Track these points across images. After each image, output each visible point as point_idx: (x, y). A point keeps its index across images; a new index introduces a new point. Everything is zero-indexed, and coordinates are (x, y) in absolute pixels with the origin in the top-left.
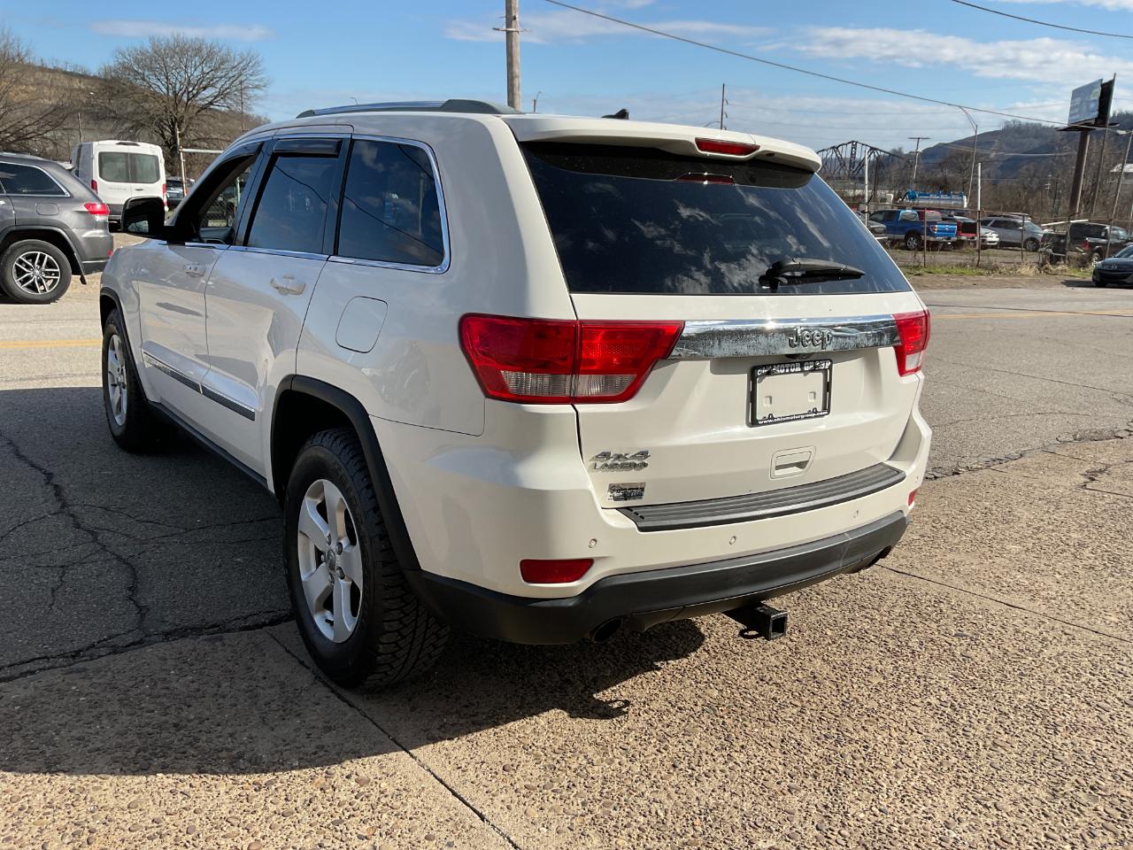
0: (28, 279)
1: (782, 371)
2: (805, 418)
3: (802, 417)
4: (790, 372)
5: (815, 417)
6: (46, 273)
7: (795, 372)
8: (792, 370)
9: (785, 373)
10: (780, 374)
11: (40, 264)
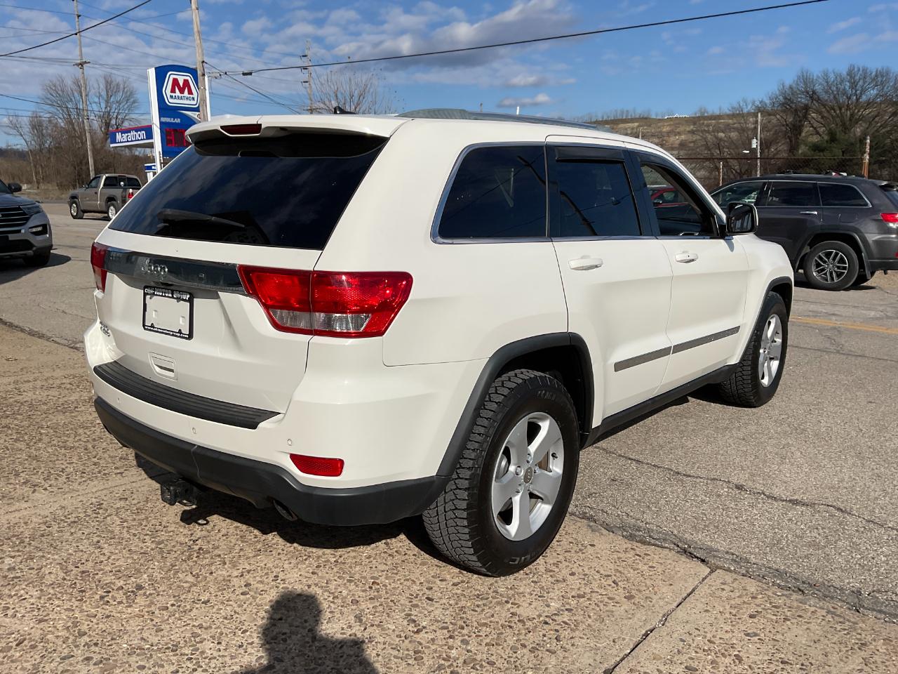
0: (823, 270)
1: (161, 294)
2: (173, 335)
3: (171, 333)
4: (165, 296)
5: (180, 337)
6: (838, 267)
7: (168, 297)
8: (167, 295)
9: (162, 296)
10: (159, 295)
11: (834, 259)
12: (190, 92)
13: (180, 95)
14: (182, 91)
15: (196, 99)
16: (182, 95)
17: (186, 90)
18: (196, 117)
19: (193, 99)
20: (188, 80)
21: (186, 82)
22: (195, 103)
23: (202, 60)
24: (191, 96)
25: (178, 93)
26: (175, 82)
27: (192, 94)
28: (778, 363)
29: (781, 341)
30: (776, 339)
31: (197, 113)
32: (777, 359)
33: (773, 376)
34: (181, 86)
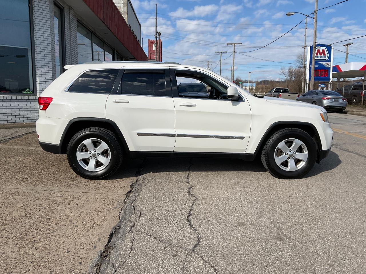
12: (324, 54)
13: (320, 56)
14: (321, 54)
15: (327, 58)
16: (321, 56)
18: (326, 64)
19: (326, 57)
21: (323, 51)
22: (326, 58)
23: (315, 42)
24: (325, 56)
25: (319, 55)
26: (319, 51)
28: (304, 163)
29: (307, 153)
30: (304, 152)
31: (327, 63)
32: (304, 161)
33: (298, 168)
34: (321, 52)
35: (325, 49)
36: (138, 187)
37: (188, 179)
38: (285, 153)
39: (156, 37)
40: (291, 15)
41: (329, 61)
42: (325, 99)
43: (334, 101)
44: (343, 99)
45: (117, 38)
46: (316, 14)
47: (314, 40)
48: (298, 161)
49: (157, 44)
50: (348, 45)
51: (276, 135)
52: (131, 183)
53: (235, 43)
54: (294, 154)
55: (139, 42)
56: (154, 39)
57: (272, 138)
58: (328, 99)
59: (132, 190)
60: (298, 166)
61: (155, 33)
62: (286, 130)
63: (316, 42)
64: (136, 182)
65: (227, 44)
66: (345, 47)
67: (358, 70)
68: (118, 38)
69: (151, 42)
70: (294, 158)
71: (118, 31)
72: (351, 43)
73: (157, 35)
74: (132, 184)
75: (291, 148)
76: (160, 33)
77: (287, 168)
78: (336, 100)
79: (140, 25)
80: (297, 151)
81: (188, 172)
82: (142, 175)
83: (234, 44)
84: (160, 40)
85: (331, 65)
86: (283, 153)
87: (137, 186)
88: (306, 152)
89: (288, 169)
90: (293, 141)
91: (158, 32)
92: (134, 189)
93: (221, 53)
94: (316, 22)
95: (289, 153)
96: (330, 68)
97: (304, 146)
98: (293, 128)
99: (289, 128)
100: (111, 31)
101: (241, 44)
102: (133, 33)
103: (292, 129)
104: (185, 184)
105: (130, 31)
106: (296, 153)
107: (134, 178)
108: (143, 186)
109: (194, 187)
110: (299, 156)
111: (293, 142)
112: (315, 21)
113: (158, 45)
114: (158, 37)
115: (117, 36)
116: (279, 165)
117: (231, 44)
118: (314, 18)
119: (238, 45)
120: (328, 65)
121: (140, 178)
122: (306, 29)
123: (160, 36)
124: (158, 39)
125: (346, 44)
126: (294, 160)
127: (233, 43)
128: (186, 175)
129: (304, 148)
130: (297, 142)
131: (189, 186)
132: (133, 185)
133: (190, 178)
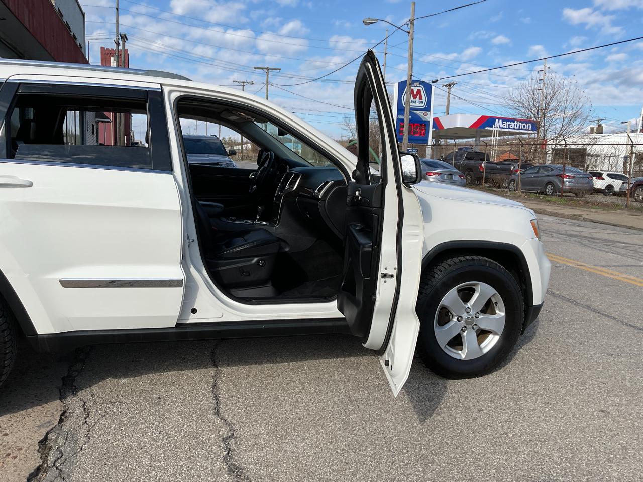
12: (421, 98)
13: (413, 100)
14: (415, 97)
15: (424, 103)
16: (415, 100)
17: (418, 97)
18: (422, 115)
19: (422, 102)
20: (420, 90)
21: (419, 91)
22: (423, 105)
23: (410, 74)
24: (421, 101)
27: (422, 99)
28: (497, 338)
29: (503, 314)
30: (497, 312)
31: (424, 112)
32: (495, 334)
33: (485, 351)
34: (415, 94)
35: (421, 89)
36: (66, 449)
37: (216, 398)
38: (456, 318)
39: (118, 44)
40: (371, 23)
41: (427, 109)
42: (432, 174)
43: (446, 179)
44: (460, 176)
45: (29, 31)
46: (412, 26)
47: (409, 72)
48: (482, 334)
49: (119, 56)
50: (450, 85)
51: (438, 275)
52: (44, 431)
53: (270, 67)
54: (476, 317)
55: (81, 47)
56: (114, 47)
57: (430, 282)
58: (437, 175)
59: (43, 463)
60: (483, 345)
61: (116, 35)
62: (461, 261)
63: (412, 75)
64: (61, 421)
65: (255, 68)
66: (446, 89)
67: (468, 126)
68: (31, 30)
69: (107, 52)
70: (475, 327)
71: (31, 16)
72: (455, 83)
73: (119, 39)
74: (47, 434)
75: (469, 305)
76: (125, 35)
77: (460, 352)
78: (449, 176)
79: (83, 15)
80: (483, 311)
81: (211, 371)
82: (80, 393)
83: (268, 69)
84: (125, 51)
85: (430, 117)
86: (451, 317)
87: (61, 441)
88: (501, 314)
89: (462, 355)
90: (474, 287)
91: (120, 35)
92: (51, 458)
93: (244, 83)
94: (413, 39)
95: (465, 316)
96: (429, 121)
97: (499, 299)
98: (475, 257)
99: (468, 257)
100: (13, 13)
101: (280, 70)
102: (67, 27)
103: (473, 259)
104: (210, 421)
105: (62, 21)
106: (481, 317)
107: (54, 407)
108: (82, 440)
109: (241, 433)
110: (485, 321)
111: (473, 291)
112: (410, 38)
113: (122, 58)
114: (121, 45)
115: (27, 26)
116: (442, 348)
117: (262, 69)
118: (409, 32)
119: (274, 71)
120: (425, 117)
121: (74, 403)
122: (386, 54)
123: (125, 41)
124: (120, 48)
125: (448, 83)
126: (476, 332)
127: (266, 67)
128: (207, 381)
129: (496, 303)
130: (483, 291)
131: (225, 431)
132: (49, 436)
133: (222, 394)
